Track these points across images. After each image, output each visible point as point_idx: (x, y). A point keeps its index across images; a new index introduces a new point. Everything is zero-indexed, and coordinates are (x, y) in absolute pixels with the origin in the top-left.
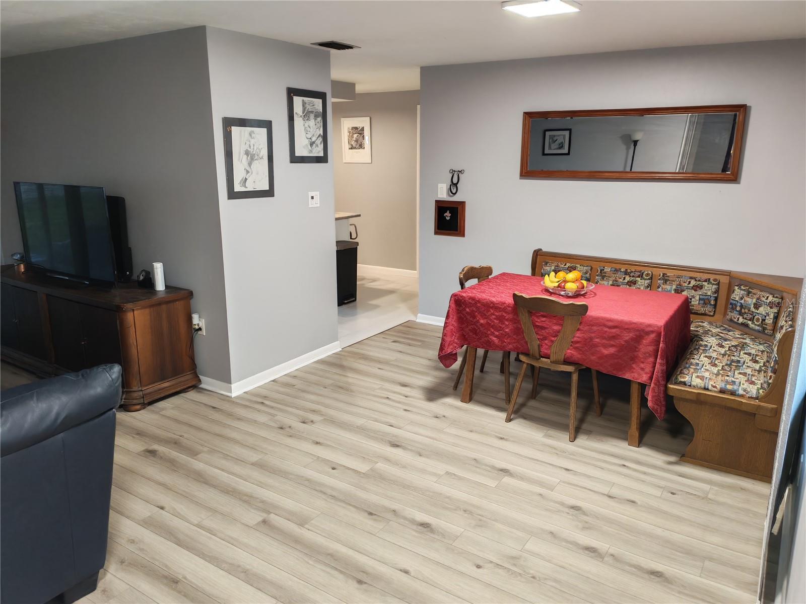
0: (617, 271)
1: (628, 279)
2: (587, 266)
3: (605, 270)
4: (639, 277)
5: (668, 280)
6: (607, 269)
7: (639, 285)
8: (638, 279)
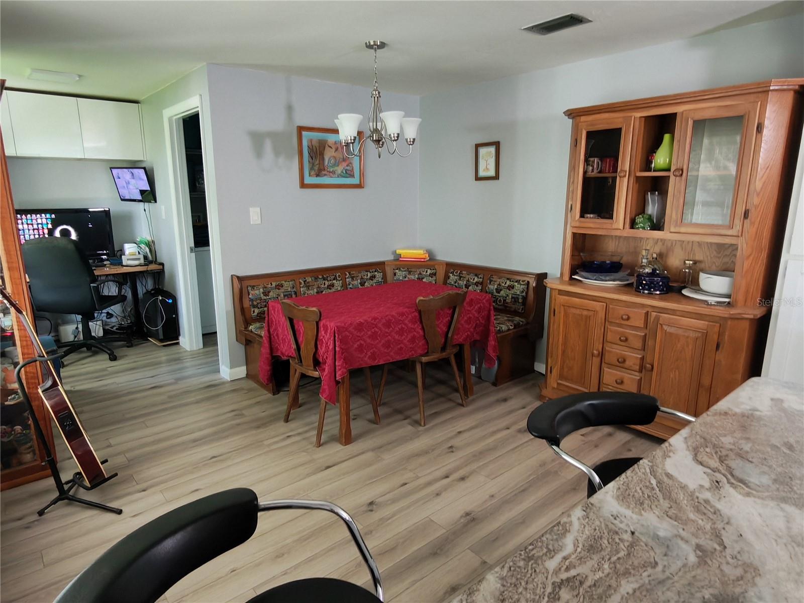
0: (316, 278)
1: (327, 283)
2: (291, 281)
3: (308, 281)
4: (334, 279)
5: (354, 277)
6: (309, 279)
7: (337, 286)
8: (335, 281)
